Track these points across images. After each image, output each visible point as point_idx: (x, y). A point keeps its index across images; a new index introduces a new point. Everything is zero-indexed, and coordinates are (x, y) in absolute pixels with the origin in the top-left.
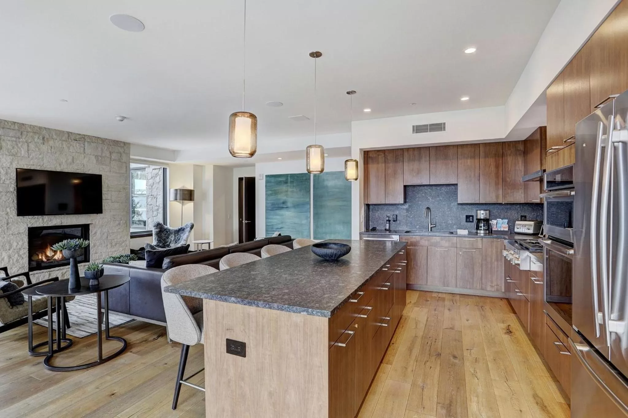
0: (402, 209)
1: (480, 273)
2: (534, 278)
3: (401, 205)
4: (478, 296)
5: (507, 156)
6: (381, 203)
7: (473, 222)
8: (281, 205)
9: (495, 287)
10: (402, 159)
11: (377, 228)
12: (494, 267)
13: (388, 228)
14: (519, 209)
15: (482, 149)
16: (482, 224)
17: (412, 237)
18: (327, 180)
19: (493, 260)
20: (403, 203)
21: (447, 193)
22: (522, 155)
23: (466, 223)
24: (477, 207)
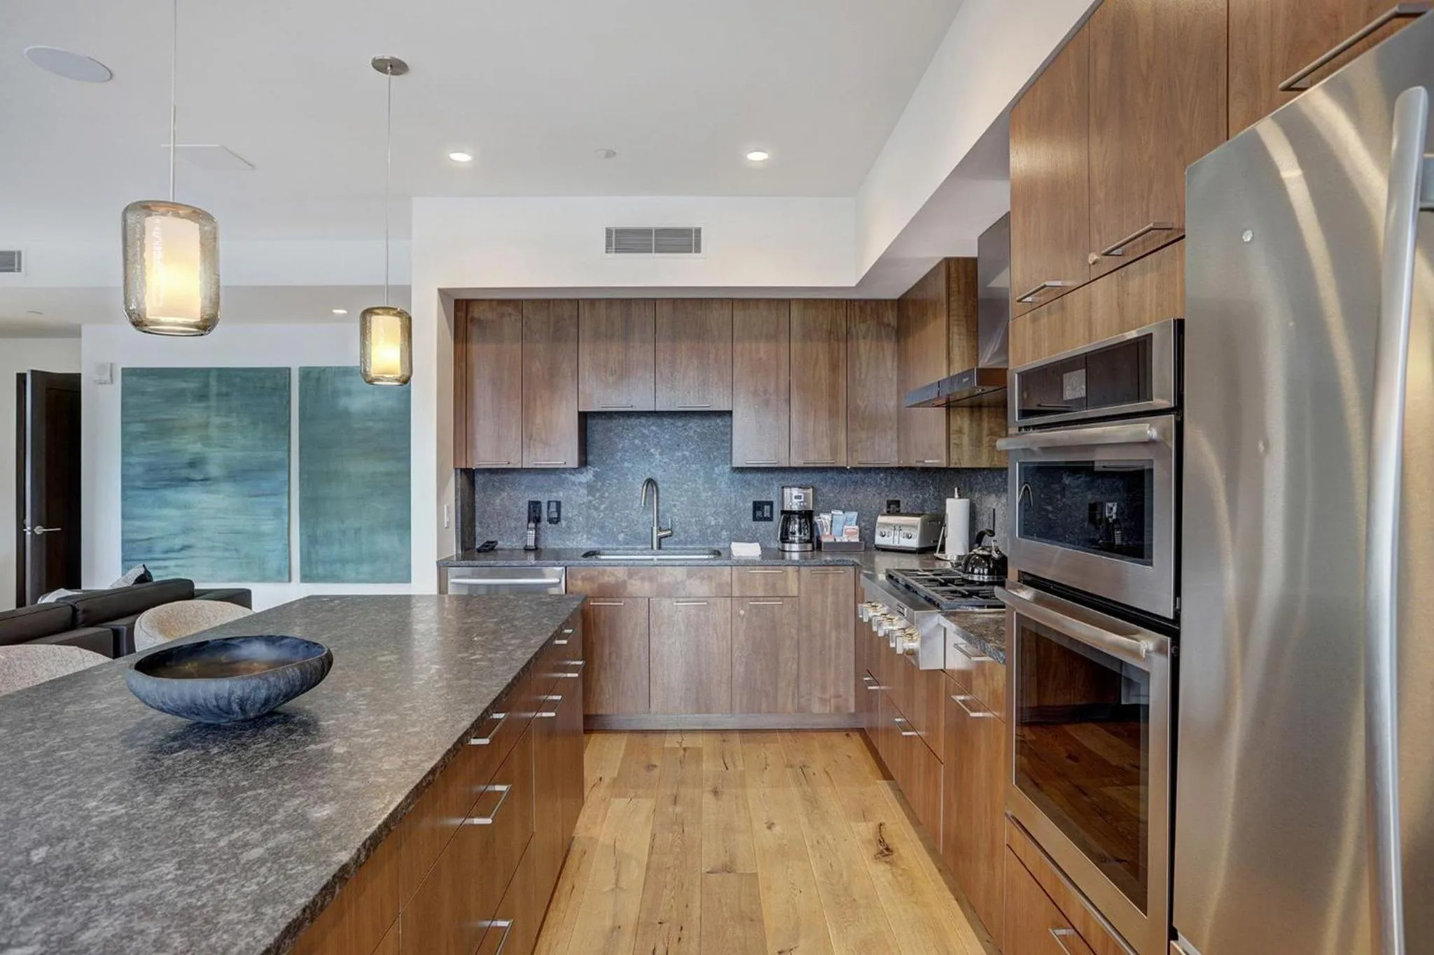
0: (574, 484)
1: (795, 666)
2: (962, 698)
3: (571, 474)
4: (789, 731)
5: (858, 339)
6: (510, 466)
7: (770, 519)
8: (185, 473)
9: (832, 700)
10: (574, 330)
11: (500, 543)
12: (830, 646)
13: (531, 543)
14: (883, 483)
15: (796, 312)
16: (797, 526)
17: (604, 571)
18: (348, 393)
19: (828, 628)
20: (576, 466)
21: (703, 437)
22: (894, 339)
23: (754, 524)
24: (783, 478)
